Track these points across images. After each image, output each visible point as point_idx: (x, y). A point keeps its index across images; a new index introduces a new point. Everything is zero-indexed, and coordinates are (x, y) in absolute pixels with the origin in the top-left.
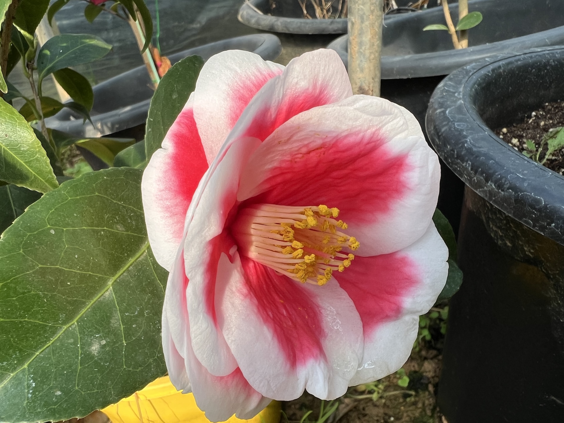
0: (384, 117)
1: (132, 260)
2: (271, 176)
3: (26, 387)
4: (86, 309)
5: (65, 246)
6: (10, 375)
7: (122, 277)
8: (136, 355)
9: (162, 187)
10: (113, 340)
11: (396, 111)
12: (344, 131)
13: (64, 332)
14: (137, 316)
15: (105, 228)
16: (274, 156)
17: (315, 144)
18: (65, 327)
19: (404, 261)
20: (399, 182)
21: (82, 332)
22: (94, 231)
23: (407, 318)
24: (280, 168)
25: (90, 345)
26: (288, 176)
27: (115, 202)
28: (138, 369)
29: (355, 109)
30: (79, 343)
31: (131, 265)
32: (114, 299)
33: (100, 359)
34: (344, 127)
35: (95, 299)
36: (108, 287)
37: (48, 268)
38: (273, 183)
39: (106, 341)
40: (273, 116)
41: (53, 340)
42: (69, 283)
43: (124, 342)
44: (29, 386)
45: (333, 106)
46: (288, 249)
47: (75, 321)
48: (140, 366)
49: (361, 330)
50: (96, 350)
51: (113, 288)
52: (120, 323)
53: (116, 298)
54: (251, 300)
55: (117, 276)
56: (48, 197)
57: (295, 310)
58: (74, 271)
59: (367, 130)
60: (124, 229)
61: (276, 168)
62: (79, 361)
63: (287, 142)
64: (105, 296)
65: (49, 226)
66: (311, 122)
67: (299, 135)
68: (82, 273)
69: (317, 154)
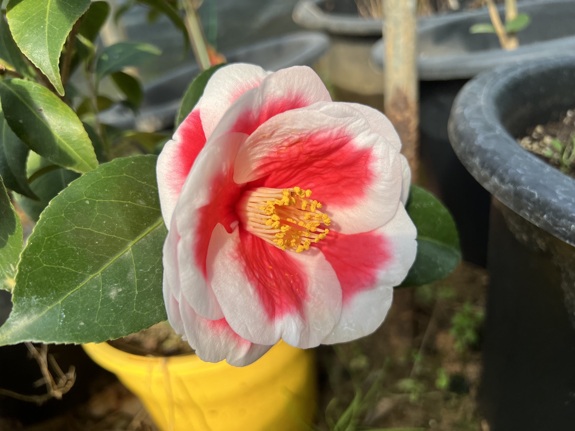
0: (347, 118)
1: (149, 229)
2: (262, 164)
3: (59, 317)
4: (109, 264)
5: (96, 213)
6: (47, 307)
7: (140, 241)
8: (145, 302)
9: (171, 169)
10: (128, 289)
11: (357, 113)
12: (315, 129)
13: (91, 280)
14: (149, 272)
15: (129, 202)
16: (263, 148)
17: (293, 139)
18: (91, 276)
19: (380, 239)
20: (367, 171)
21: (104, 281)
22: (120, 203)
23: (381, 288)
24: (269, 158)
25: (110, 291)
26: (278, 165)
27: (139, 181)
28: (145, 312)
29: (321, 112)
30: (101, 289)
31: (149, 233)
32: (132, 257)
33: (117, 302)
34: (314, 126)
35: (117, 257)
36: (128, 248)
37: (81, 229)
38: (267, 169)
39: (122, 289)
41: (81, 285)
42: (97, 243)
43: (136, 291)
44: (61, 317)
45: (302, 109)
46: (270, 221)
47: (99, 272)
48: (148, 311)
49: (341, 296)
50: (114, 295)
51: (132, 249)
52: (135, 276)
53: (134, 257)
54: (240, 262)
55: (136, 240)
56: (86, 176)
57: (282, 276)
58: (102, 233)
59: (333, 129)
60: (145, 204)
61: (265, 158)
62: (100, 303)
63: (270, 137)
64: (125, 255)
65: (85, 198)
66: (286, 121)
67: (279, 131)
68: (108, 236)
69: (297, 147)
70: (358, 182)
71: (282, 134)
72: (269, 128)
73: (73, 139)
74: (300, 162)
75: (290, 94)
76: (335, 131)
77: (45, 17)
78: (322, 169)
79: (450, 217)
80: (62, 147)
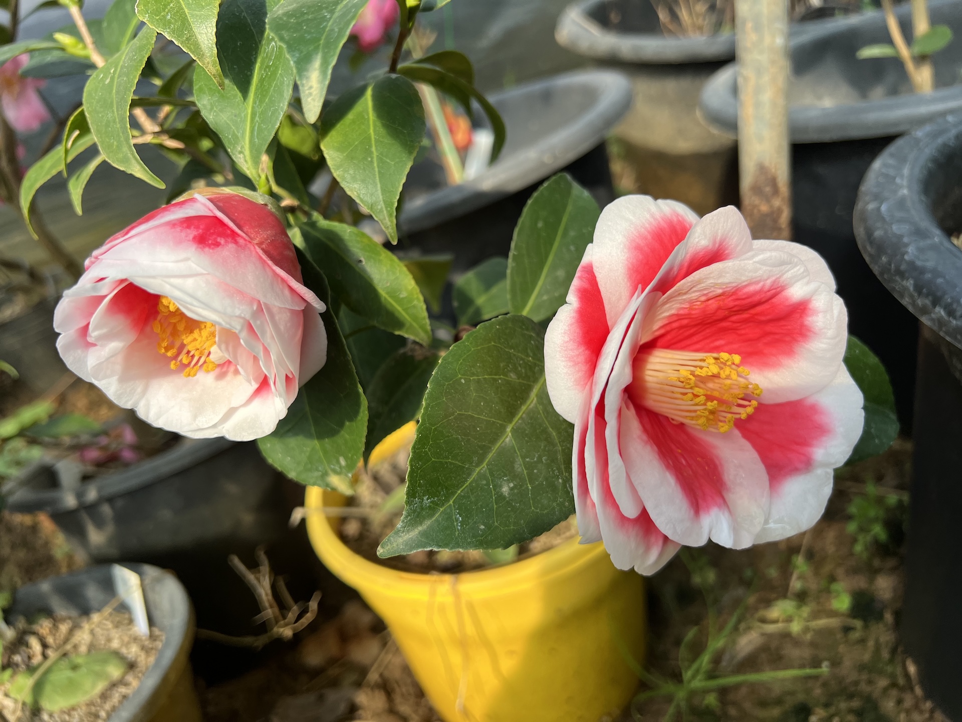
0: (783, 267)
1: (524, 408)
2: (667, 322)
3: (454, 520)
4: (492, 454)
5: (473, 394)
6: (439, 509)
7: (518, 424)
8: (541, 499)
9: (567, 339)
10: (519, 483)
11: (796, 260)
12: (744, 282)
13: (478, 473)
14: (535, 462)
15: (502, 376)
17: (714, 293)
18: (478, 470)
19: (814, 409)
20: (802, 326)
21: (492, 474)
22: (493, 379)
23: (819, 471)
24: (677, 315)
25: (501, 487)
26: (685, 322)
27: (507, 350)
28: (544, 511)
29: (754, 263)
30: (492, 485)
31: (524, 413)
32: (514, 444)
33: (511, 500)
34: (744, 278)
35: (498, 445)
36: (507, 434)
37: (463, 414)
38: (668, 328)
39: (514, 484)
40: (675, 273)
41: (470, 480)
42: (479, 429)
43: (529, 485)
44: (457, 520)
45: (732, 261)
46: (690, 395)
47: (485, 464)
48: (546, 509)
50: (506, 492)
51: (512, 434)
52: (522, 468)
53: (516, 445)
54: (651, 446)
55: (514, 423)
56: (455, 348)
57: (694, 461)
58: (482, 417)
59: (766, 280)
60: (516, 377)
61: (673, 315)
62: (494, 501)
63: (686, 293)
64: (506, 443)
65: (460, 376)
66: (712, 276)
67: (699, 286)
68: (487, 420)
69: (717, 301)
70: (787, 339)
71: (702, 288)
72: (689, 284)
73: (401, 296)
74: (715, 318)
76: (769, 282)
77: (370, 146)
78: (738, 324)
79: (882, 368)
80: (389, 307)
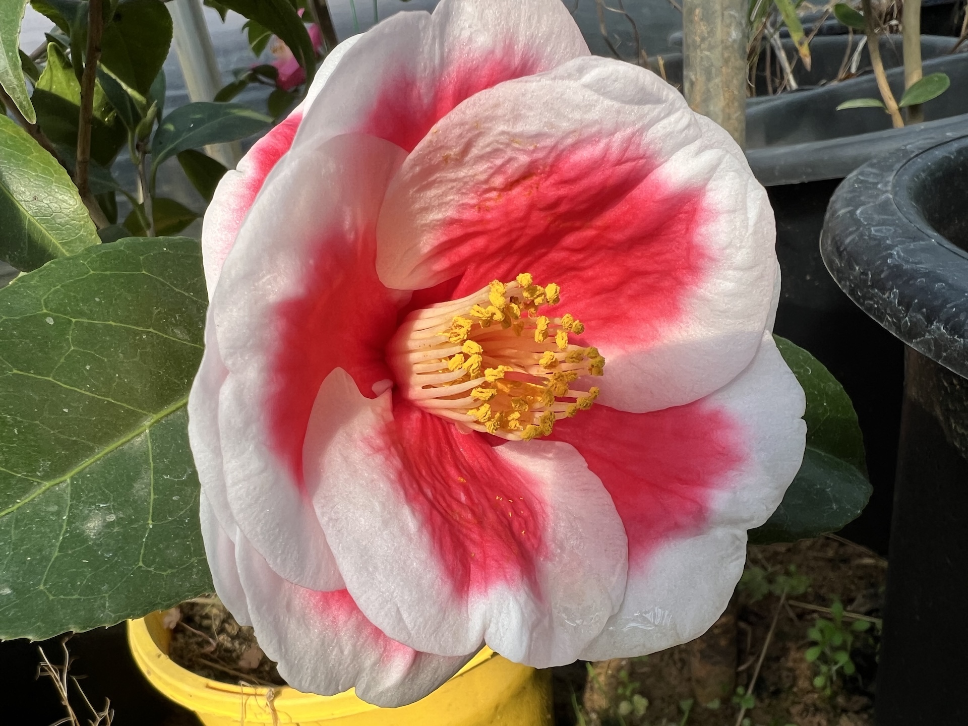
0: (646, 108)
2: (445, 238)
4: (92, 460)
5: (69, 348)
7: (171, 417)
8: (167, 547)
10: (130, 516)
12: (567, 135)
13: (44, 492)
14: (184, 483)
15: (151, 330)
16: (445, 194)
17: (516, 165)
18: (47, 484)
19: (716, 420)
20: (691, 248)
21: (76, 496)
22: (128, 330)
23: (720, 533)
24: (460, 223)
25: (86, 518)
26: (480, 242)
27: (177, 290)
28: (165, 571)
29: (584, 86)
30: (67, 514)
32: (148, 448)
33: (100, 545)
34: (565, 125)
35: (112, 446)
36: (141, 429)
37: (29, 378)
38: (454, 257)
39: (117, 517)
40: (426, 101)
41: (20, 502)
42: (66, 410)
43: (150, 522)
45: (538, 78)
46: (459, 358)
47: (67, 478)
48: (171, 567)
49: (625, 550)
50: (95, 530)
51: (150, 431)
52: (150, 490)
53: (152, 449)
54: (387, 459)
55: (163, 413)
56: (53, 265)
57: (488, 500)
58: (79, 390)
59: (612, 134)
60: (187, 337)
61: (452, 222)
62: (58, 544)
63: (460, 160)
64: (132, 444)
65: (45, 311)
66: (500, 112)
67: (482, 142)
68: (94, 398)
69: (525, 189)
71: (488, 149)
72: (457, 131)
74: (530, 232)
75: (509, 48)
76: (618, 140)
78: (581, 256)
